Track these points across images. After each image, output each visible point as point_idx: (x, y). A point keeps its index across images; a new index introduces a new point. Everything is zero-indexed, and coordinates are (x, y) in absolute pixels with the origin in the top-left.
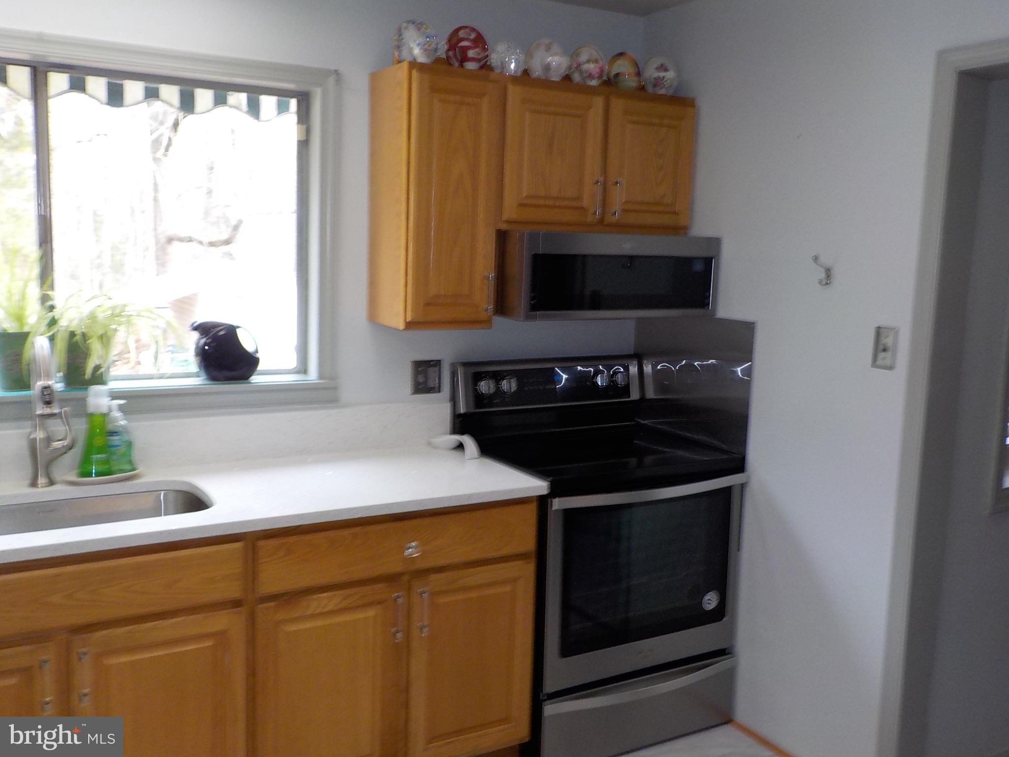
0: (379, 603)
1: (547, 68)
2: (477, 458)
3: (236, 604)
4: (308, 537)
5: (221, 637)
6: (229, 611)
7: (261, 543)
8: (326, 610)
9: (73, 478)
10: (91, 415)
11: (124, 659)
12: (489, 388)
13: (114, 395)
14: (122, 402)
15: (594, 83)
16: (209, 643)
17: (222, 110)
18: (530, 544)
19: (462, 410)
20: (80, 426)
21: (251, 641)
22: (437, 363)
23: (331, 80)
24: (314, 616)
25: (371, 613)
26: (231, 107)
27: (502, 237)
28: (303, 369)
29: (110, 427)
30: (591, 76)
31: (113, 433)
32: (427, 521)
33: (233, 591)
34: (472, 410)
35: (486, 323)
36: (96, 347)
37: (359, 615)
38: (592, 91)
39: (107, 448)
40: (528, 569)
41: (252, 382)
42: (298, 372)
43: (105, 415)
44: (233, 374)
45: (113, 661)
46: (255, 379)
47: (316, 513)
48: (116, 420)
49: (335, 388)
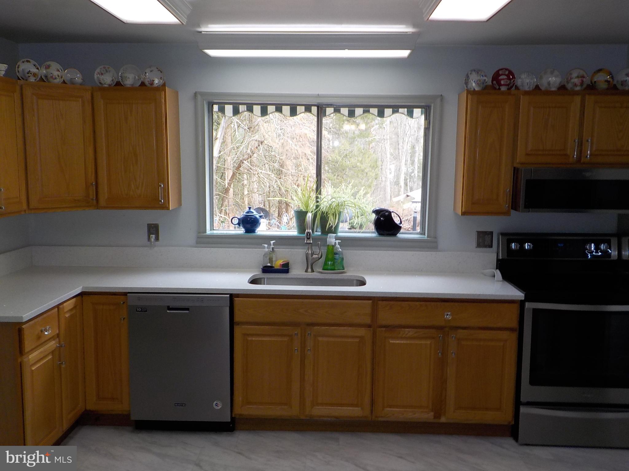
0: (433, 338)
1: (549, 83)
2: (500, 281)
3: (369, 326)
4: (399, 303)
5: (362, 338)
6: (367, 328)
7: (380, 302)
8: (407, 336)
9: (321, 270)
10: (328, 245)
11: (325, 339)
12: (516, 247)
13: (337, 238)
14: (340, 241)
15: (578, 88)
16: (357, 340)
17: (396, 115)
18: (514, 324)
19: (501, 258)
20: (324, 250)
21: (374, 343)
22: (491, 233)
23: (439, 100)
24: (402, 338)
25: (428, 342)
26: (400, 113)
27: (516, 171)
28: (423, 233)
29: (335, 251)
30: (575, 85)
31: (336, 254)
32: (456, 304)
33: (368, 321)
34: (506, 257)
35: (507, 213)
36: (331, 218)
37: (423, 342)
38: (576, 93)
39: (334, 260)
40: (514, 336)
41: (399, 236)
42: (421, 234)
43: (333, 246)
44: (390, 233)
45: (320, 339)
46: (399, 235)
47: (403, 293)
48: (337, 248)
49: (436, 242)
